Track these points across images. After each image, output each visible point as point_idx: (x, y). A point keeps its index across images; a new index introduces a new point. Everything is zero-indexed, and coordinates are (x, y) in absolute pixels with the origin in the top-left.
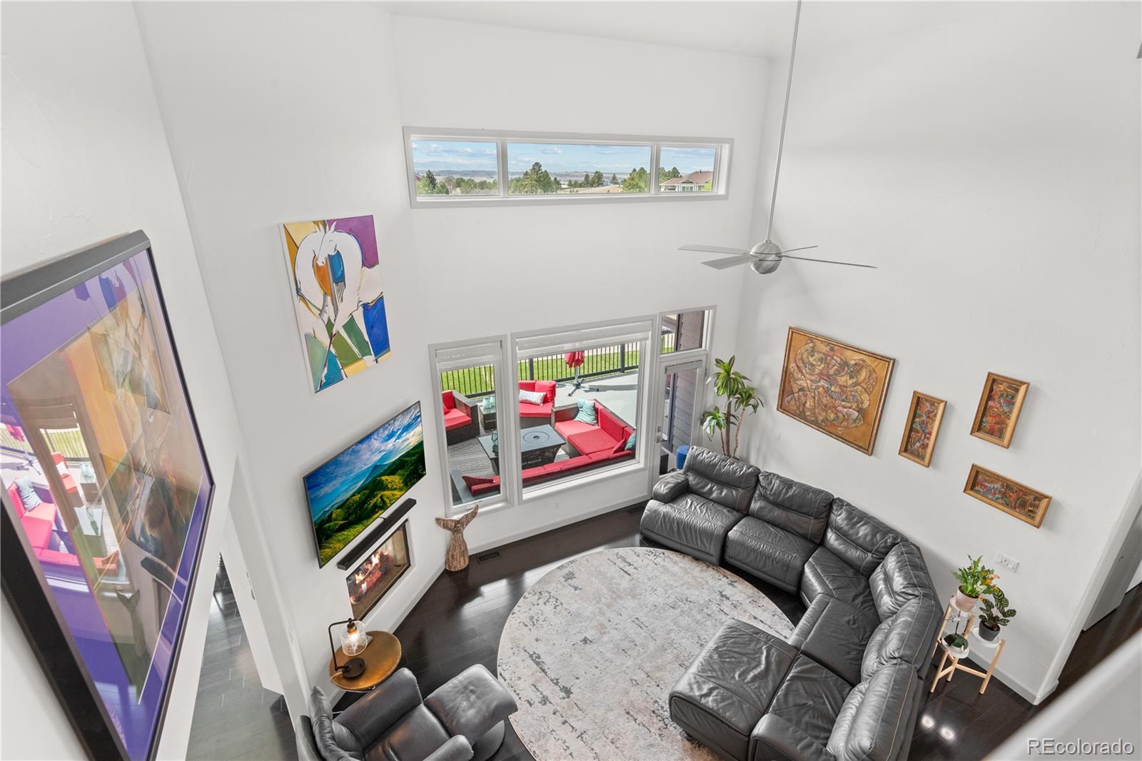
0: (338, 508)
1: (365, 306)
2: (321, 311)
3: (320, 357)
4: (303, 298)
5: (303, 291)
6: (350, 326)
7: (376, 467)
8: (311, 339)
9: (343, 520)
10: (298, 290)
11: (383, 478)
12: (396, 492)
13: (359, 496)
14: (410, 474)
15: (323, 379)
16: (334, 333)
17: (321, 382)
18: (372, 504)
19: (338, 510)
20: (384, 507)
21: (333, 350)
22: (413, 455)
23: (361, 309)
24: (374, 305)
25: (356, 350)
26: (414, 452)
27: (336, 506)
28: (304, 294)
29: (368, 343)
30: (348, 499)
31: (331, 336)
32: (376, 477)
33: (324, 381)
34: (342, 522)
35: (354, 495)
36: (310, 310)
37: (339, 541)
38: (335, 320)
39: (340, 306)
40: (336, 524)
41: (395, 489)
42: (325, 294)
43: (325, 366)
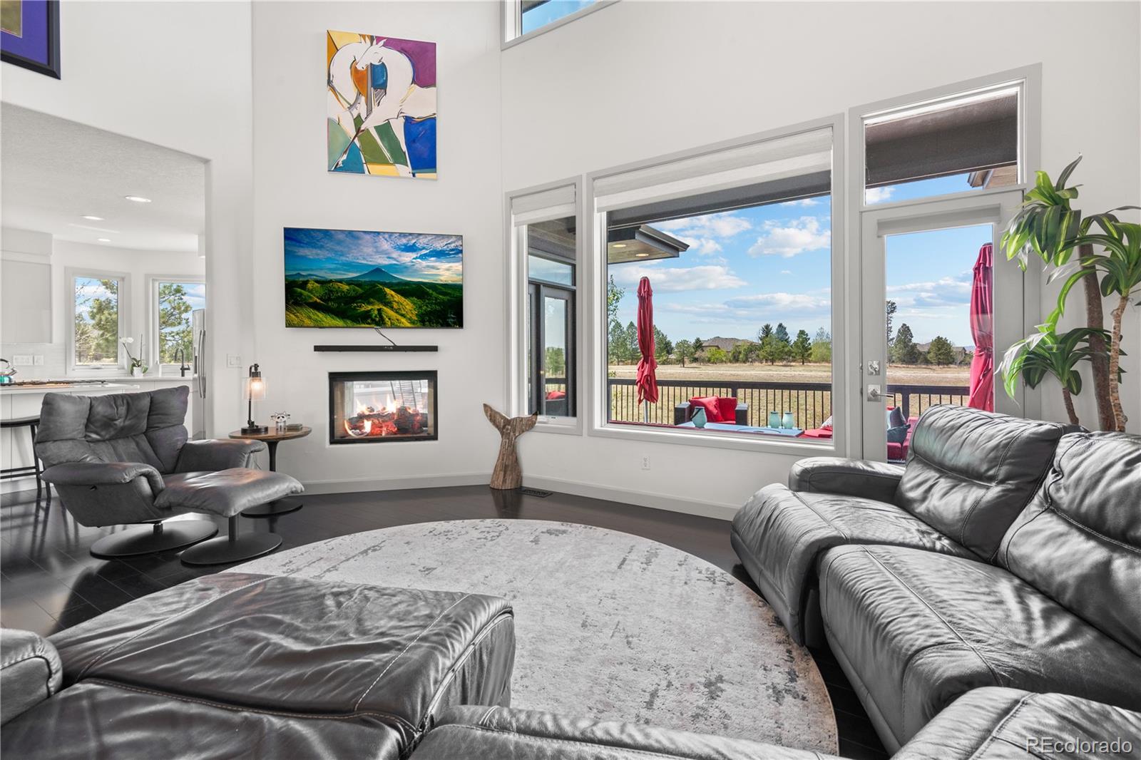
0: (317, 281)
1: (408, 120)
2: (351, 106)
3: (341, 144)
4: (333, 89)
5: (335, 84)
6: (385, 130)
7: (378, 270)
8: (333, 125)
9: (321, 299)
10: (329, 82)
11: (388, 290)
12: (403, 320)
13: (347, 287)
14: (430, 312)
15: (340, 163)
16: (362, 129)
17: (338, 164)
18: (363, 309)
19: (317, 284)
20: (380, 322)
21: (356, 141)
22: (444, 294)
23: (402, 120)
24: (421, 122)
25: (387, 155)
26: (444, 290)
27: (314, 277)
28: (335, 86)
29: (405, 153)
30: (331, 281)
31: (358, 131)
32: (377, 282)
33: (341, 164)
34: (318, 301)
35: (341, 281)
36: (338, 99)
37: (310, 318)
38: (366, 118)
39: (375, 108)
40: (311, 297)
41: (403, 315)
42: (359, 93)
43: (345, 152)
